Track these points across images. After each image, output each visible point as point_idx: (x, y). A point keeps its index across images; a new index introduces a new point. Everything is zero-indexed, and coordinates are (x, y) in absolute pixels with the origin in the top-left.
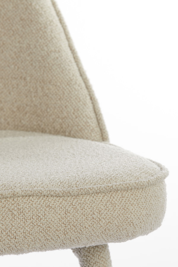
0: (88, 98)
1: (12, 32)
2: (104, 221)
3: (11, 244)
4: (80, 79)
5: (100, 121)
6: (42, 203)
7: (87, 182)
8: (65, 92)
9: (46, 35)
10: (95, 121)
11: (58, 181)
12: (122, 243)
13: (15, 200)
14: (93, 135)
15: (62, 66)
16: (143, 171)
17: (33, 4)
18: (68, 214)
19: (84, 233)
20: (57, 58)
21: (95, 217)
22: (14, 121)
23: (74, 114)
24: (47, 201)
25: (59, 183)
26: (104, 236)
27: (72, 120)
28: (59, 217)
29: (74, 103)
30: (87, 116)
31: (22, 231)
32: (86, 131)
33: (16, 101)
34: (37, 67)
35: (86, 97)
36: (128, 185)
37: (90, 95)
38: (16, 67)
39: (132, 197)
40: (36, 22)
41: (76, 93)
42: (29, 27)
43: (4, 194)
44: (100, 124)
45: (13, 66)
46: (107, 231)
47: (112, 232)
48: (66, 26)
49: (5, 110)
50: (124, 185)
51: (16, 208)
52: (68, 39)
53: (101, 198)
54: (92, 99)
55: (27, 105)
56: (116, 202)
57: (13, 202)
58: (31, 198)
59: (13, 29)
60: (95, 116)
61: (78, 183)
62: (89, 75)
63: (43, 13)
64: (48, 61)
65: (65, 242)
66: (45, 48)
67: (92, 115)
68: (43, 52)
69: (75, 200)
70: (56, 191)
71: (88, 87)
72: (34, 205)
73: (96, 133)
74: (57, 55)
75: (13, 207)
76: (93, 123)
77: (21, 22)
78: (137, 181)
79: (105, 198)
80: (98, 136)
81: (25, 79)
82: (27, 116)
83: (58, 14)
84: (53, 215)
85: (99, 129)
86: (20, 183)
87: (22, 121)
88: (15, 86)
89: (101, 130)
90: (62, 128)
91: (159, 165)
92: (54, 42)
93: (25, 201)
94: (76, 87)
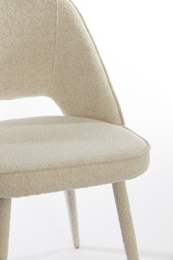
0: (116, 104)
1: (83, 74)
2: (123, 173)
3: (83, 185)
4: (112, 96)
5: (121, 115)
6: (96, 167)
7: (116, 156)
8: (106, 102)
9: (98, 76)
10: (119, 115)
11: (103, 156)
12: (130, 180)
13: (85, 166)
14: (118, 122)
15: (105, 90)
16: (140, 148)
17: (93, 62)
18: (108, 171)
19: (114, 178)
20: (103, 87)
21: (119, 171)
22: (84, 112)
23: (110, 112)
24: (98, 166)
25: (104, 157)
26: (123, 178)
27: (109, 114)
28: (103, 172)
29: (110, 107)
30: (115, 113)
31: (87, 179)
32: (115, 120)
33: (85, 104)
34: (94, 90)
35: (115, 104)
36: (133, 157)
37: (117, 103)
38: (85, 90)
39: (135, 161)
40: (94, 70)
41: (111, 102)
42: (91, 73)
43: (80, 164)
44: (121, 117)
45: (83, 89)
46: (124, 177)
47: (126, 177)
48: (107, 71)
49: (80, 107)
50: (132, 157)
51: (85, 170)
52: (108, 77)
53: (122, 163)
54: (118, 105)
55: (89, 106)
56: (128, 164)
57: (83, 167)
58: (91, 165)
59: (84, 73)
60: (119, 113)
61: (112, 157)
62: (117, 94)
63: (97, 66)
64: (99, 88)
65: (106, 182)
66: (98, 82)
67: (118, 112)
68: (96, 84)
69: (111, 165)
70: (102, 161)
71: (116, 100)
72: (93, 168)
73: (119, 121)
74: (103, 85)
75: (83, 169)
76: (118, 117)
77: (87, 70)
78: (137, 155)
79: (123, 163)
80: (120, 122)
81: (89, 95)
82: (89, 111)
83: (103, 66)
84: (101, 172)
85: (120, 119)
86: (86, 158)
87: (87, 113)
88: (84, 97)
89: (121, 119)
90: (105, 117)
91: (147, 142)
92: (101, 79)
93: (89, 166)
94: (111, 100)
